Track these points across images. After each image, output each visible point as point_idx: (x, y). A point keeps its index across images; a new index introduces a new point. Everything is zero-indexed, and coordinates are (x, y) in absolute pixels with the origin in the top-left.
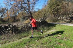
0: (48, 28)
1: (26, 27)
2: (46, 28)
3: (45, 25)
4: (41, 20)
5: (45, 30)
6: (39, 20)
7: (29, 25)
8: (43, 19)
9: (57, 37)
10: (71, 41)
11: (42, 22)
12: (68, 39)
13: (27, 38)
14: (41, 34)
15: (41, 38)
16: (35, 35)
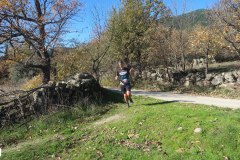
0: (100, 109)
1: (20, 104)
2: (93, 108)
3: (92, 100)
4: (80, 81)
5: (89, 115)
6: (73, 82)
7: (35, 95)
8: (89, 76)
9: (122, 142)
10: (161, 156)
11: (83, 87)
12: (155, 148)
13: (18, 148)
14: (72, 132)
15: (70, 146)
16: (52, 137)
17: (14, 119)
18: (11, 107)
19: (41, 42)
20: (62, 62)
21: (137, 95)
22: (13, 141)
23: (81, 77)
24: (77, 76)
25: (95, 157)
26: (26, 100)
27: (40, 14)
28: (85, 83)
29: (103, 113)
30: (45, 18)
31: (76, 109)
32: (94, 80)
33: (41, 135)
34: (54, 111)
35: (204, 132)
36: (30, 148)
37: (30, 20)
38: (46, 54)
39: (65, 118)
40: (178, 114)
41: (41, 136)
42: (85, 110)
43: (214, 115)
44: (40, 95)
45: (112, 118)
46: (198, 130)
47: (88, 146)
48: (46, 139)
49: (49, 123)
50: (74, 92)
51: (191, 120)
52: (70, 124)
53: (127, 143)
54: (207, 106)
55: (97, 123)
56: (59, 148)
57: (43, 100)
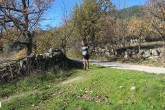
0: (66, 73)
1: (11, 69)
2: (61, 72)
3: (61, 67)
4: (53, 54)
5: (59, 77)
6: (48, 54)
7: (21, 63)
8: (59, 51)
9: (81, 96)
10: (108, 105)
11: (54, 58)
12: (104, 100)
13: (9, 99)
14: (47, 88)
15: (45, 99)
16: (33, 92)
17: (6, 80)
18: (5, 72)
19: (26, 26)
20: (40, 40)
21: (92, 64)
22: (5, 95)
23: (54, 51)
24: (50, 50)
25: (62, 106)
26: (15, 66)
27: (25, 7)
28: (56, 55)
29: (68, 76)
30: (29, 10)
31: (50, 73)
32: (62, 53)
33: (25, 90)
34: (34, 74)
35: (137, 90)
36: (18, 100)
37: (18, 11)
38: (29, 34)
39: (42, 79)
40: (119, 77)
41: (25, 92)
42: (56, 74)
43: (144, 78)
44: (24, 63)
45: (75, 79)
46: (133, 88)
47: (58, 99)
48: (29, 93)
49: (31, 82)
50: (48, 61)
51: (129, 81)
52: (45, 83)
53: (85, 96)
54: (140, 72)
55: (64, 83)
56: (37, 100)
57: (27, 67)
